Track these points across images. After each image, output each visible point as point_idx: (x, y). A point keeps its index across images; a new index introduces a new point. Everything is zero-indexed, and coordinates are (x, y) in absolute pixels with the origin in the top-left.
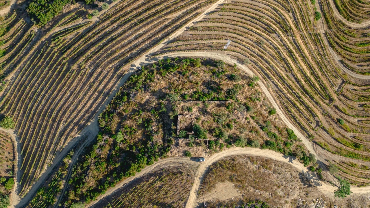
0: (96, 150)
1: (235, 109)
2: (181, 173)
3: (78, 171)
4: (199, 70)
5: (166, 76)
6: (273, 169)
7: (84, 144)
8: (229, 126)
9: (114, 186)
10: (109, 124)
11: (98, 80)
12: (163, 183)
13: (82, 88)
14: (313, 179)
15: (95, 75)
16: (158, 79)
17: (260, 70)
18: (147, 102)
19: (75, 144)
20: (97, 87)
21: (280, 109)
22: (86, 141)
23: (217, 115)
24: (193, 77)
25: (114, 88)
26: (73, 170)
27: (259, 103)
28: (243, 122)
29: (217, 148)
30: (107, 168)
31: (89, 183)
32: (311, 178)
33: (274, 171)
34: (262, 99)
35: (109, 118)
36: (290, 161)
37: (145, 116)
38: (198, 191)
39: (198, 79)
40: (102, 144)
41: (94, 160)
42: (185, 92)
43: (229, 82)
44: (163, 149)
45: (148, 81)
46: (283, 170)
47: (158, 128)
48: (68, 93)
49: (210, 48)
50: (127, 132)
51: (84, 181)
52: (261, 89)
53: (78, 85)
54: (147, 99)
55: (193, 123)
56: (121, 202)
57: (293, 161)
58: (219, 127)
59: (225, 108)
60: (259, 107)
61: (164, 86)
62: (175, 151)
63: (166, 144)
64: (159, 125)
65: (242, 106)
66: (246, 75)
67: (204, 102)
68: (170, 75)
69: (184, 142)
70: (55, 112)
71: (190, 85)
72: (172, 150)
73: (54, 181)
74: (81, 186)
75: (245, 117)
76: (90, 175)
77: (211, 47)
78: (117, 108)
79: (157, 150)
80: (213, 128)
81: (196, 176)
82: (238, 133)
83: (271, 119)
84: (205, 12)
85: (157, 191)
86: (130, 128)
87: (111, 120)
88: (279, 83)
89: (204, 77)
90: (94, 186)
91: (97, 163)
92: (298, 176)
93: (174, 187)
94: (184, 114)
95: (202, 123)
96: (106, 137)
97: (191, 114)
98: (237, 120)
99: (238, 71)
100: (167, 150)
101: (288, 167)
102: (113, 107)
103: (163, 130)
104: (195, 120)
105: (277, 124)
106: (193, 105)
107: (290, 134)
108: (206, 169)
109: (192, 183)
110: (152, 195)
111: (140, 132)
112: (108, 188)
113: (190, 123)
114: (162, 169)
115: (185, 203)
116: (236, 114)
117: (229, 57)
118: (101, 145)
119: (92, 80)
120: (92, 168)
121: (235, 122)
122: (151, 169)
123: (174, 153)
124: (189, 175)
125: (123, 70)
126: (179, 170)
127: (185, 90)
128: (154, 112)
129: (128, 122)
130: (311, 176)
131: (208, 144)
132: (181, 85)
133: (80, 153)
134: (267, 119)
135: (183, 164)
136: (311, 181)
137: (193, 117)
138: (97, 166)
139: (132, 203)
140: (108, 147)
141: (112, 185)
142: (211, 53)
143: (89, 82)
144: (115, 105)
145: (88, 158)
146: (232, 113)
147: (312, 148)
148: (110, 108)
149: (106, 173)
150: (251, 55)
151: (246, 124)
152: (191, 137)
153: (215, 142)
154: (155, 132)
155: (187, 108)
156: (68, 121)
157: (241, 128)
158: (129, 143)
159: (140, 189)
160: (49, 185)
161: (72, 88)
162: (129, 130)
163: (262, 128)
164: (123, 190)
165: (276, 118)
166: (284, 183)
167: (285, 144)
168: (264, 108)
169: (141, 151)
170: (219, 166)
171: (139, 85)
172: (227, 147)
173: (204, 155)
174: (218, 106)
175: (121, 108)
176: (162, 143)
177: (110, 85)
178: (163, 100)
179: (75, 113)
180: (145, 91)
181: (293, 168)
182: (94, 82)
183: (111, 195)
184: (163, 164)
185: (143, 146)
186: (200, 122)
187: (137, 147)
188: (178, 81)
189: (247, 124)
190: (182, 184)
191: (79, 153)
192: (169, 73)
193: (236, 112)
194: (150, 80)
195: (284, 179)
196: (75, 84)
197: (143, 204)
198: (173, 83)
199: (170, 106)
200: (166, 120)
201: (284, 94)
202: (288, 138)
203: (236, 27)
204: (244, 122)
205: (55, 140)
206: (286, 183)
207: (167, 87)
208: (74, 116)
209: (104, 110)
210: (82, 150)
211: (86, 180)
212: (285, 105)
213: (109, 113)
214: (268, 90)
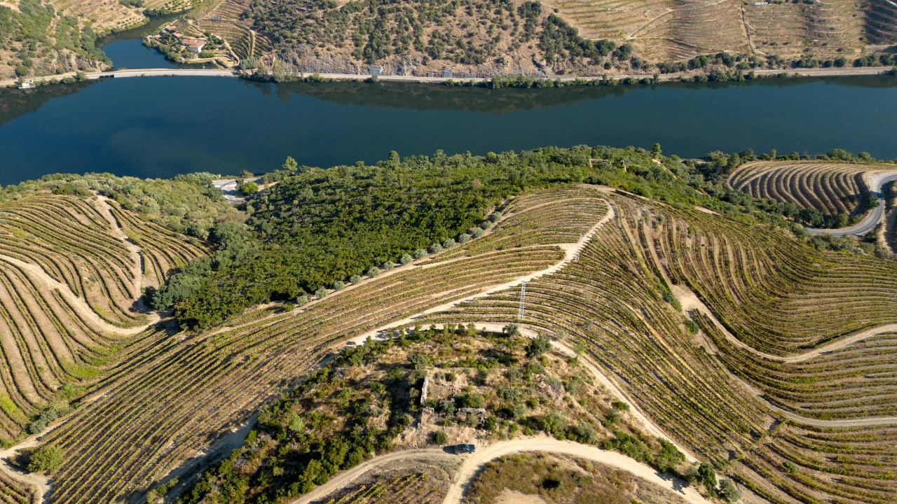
1: (541, 381)
4: (473, 339)
5: (410, 346)
7: (207, 467)
8: (529, 404)
12: (374, 499)
16: (395, 350)
21: (638, 409)
22: (215, 461)
24: (461, 345)
27: (590, 387)
28: (558, 402)
29: (504, 432)
33: (641, 497)
34: (597, 385)
36: (675, 487)
39: (471, 347)
40: (252, 449)
44: (386, 434)
45: (375, 354)
46: (662, 499)
47: (382, 407)
54: (367, 375)
55: (455, 395)
57: (684, 490)
60: (591, 392)
62: (410, 433)
63: (394, 428)
64: (385, 403)
66: (563, 353)
68: (419, 345)
69: (433, 420)
72: (405, 432)
75: (562, 396)
78: (303, 394)
79: (372, 439)
81: (453, 483)
83: (620, 416)
84: (489, 291)
87: (286, 412)
89: (482, 346)
96: (265, 437)
97: (452, 384)
100: (394, 435)
101: (673, 498)
102: (295, 394)
103: (390, 410)
104: (460, 391)
105: (634, 426)
106: (457, 373)
107: (668, 448)
108: (477, 468)
109: (443, 495)
111: (341, 419)
113: (450, 395)
114: (376, 476)
123: (408, 439)
125: (330, 349)
131: (483, 419)
135: (425, 462)
144: (300, 390)
146: (536, 387)
148: (290, 396)
151: (566, 407)
155: (446, 376)
165: (630, 418)
168: (603, 396)
172: (524, 432)
173: (474, 442)
175: (313, 391)
176: (384, 427)
180: (366, 364)
184: (382, 465)
185: (343, 437)
188: (432, 350)
189: (569, 407)
190: (420, 496)
192: (416, 343)
193: (543, 386)
200: (399, 395)
204: (562, 405)
213: (285, 402)
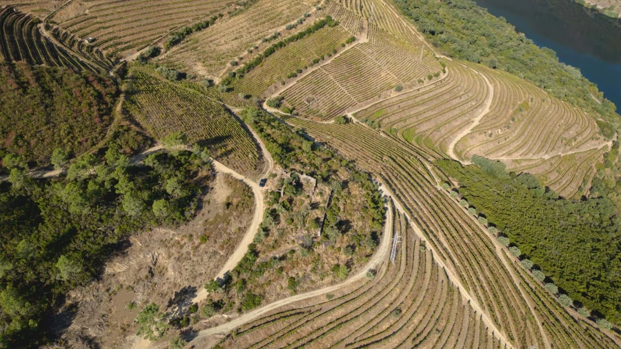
5: (364, 197)
6: (219, 251)
12: (250, 158)
14: (177, 312)
16: (361, 191)
18: (338, 175)
24: (357, 215)
31: (270, 130)
32: (180, 308)
33: (215, 253)
34: (313, 277)
37: (322, 169)
38: (230, 175)
39: (355, 218)
42: (341, 202)
43: (344, 245)
44: (285, 166)
55: (304, 191)
56: (244, 137)
61: (352, 192)
62: (280, 170)
63: (289, 168)
67: (325, 210)
68: (364, 200)
81: (246, 178)
82: (279, 226)
83: (282, 278)
84: (446, 268)
85: (244, 153)
89: (356, 224)
90: (266, 131)
92: (193, 285)
95: (301, 200)
97: (315, 194)
99: (358, 264)
100: (282, 166)
101: (212, 273)
104: (307, 195)
106: (324, 200)
108: (250, 186)
111: (308, 162)
115: (223, 163)
117: (380, 263)
122: (266, 157)
123: (277, 169)
126: (259, 170)
127: (344, 203)
129: (320, 161)
130: (183, 308)
132: (350, 202)
134: (284, 273)
136: (174, 308)
137: (311, 195)
159: (251, 147)
166: (195, 259)
167: (244, 283)
173: (265, 188)
180: (350, 178)
184: (269, 164)
186: (303, 199)
188: (356, 202)
192: (367, 200)
194: (361, 186)
195: (200, 260)
198: (354, 198)
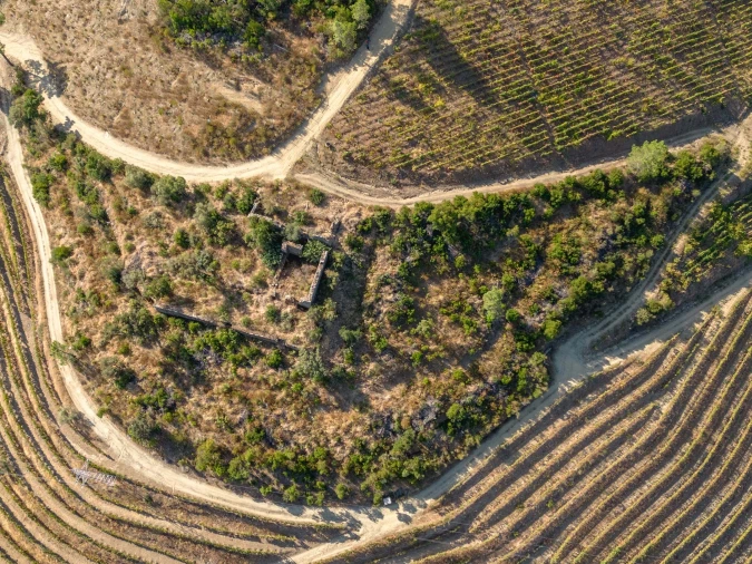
0: (569, 294)
1: (151, 279)
2: (349, 158)
3: (631, 259)
4: (211, 434)
5: (314, 445)
7: (606, 329)
8: (184, 242)
9: (537, 185)
10: (518, 357)
11: (526, 510)
12: (406, 151)
13: (585, 503)
15: (534, 531)
16: (340, 442)
17: (43, 386)
18: (391, 382)
19: (632, 341)
20: (537, 488)
21: (40, 261)
22: (597, 336)
23: (205, 277)
24: (235, 413)
25: (481, 463)
26: (647, 267)
27: (85, 285)
28: (145, 243)
29: (234, 189)
30: (548, 241)
31: (605, 218)
34: (73, 295)
35: (514, 372)
36: (70, 123)
37: (407, 339)
38: (321, 105)
39: (221, 403)
40: (549, 305)
41: (578, 270)
42: (273, 374)
43: (136, 366)
44: (380, 232)
45: (372, 446)
46: (97, 106)
47: (378, 291)
48: (631, 503)
49: (156, 497)
50: (469, 314)
51: (618, 228)
52: (64, 327)
53: (596, 521)
54: (390, 390)
55: (278, 274)
56: (526, 142)
57: (63, 121)
58: (212, 243)
59: (176, 291)
60: (88, 276)
61: (328, 417)
63: (368, 241)
64: (372, 299)
65: (129, 285)
66: (85, 378)
67: (228, 325)
68: (300, 442)
69: (318, 229)
70: (680, 458)
71: (251, 392)
72: (356, 219)
73: (707, 261)
74: (629, 216)
75: (134, 254)
76: (598, 235)
77: (153, 498)
78: (484, 393)
79: (397, 233)
80: (229, 246)
81: (314, 140)
82: (167, 215)
83: (73, 236)
85: (422, 136)
86: (457, 323)
87: (510, 363)
88: (12, 334)
89: (203, 403)
90: (594, 205)
91: (571, 259)
92: (70, 86)
93: (377, 132)
94: (293, 307)
95: (252, 267)
96: (532, 321)
97: (276, 302)
98: (156, 250)
99: (102, 394)
100: (370, 224)
102: (497, 402)
103: (367, 281)
104: (268, 281)
105: (63, 222)
106: (261, 324)
107: (43, 190)
108: (283, 150)
109: (329, 127)
110: (438, 130)
112: (554, 188)
113: (285, 277)
114: (397, 185)
115: (361, 87)
116: (153, 267)
117: (112, 451)
118: (553, 304)
119: (547, 519)
120: (590, 251)
121: (164, 246)
122: (427, 194)
123: (354, 211)
124: (331, 147)
125: (442, 514)
126: (351, 169)
127: (271, 381)
128: (378, 340)
129: (459, 341)
131: (256, 205)
132: (278, 398)
133: (621, 309)
134: (83, 238)
135: (339, 180)
137: (271, 291)
138: (575, 252)
139: (498, 130)
140: (535, 290)
141: (542, 189)
142: (158, 480)
143: (559, 511)
144: (489, 407)
145: (597, 280)
146: (162, 273)
147: (10, 147)
148: (505, 405)
149: (551, 227)
150: (49, 440)
151: (138, 234)
152: (292, 233)
153: (234, 206)
154: (388, 284)
155: (279, 321)
156: (641, 413)
157: (154, 228)
158: (472, 281)
159: (469, 156)
160: (721, 255)
161: (617, 514)
162: (464, 318)
163: (104, 217)
164: (517, 170)
165: (60, 237)
167: (65, 165)
168: (76, 270)
169: (441, 246)
170: (247, 147)
171: (400, 442)
172: (209, 189)
174: (190, 303)
175: (472, 388)
176: (378, 251)
177: (492, 480)
178: (344, 369)
179: (617, 430)
180: (390, 418)
181: (73, 104)
182: (543, 508)
183: (552, 170)
185: (433, 259)
186: (256, 273)
187: (451, 261)
188: (283, 415)
189: (135, 236)
190: (355, 133)
191: (625, 310)
192: (304, 453)
193: (152, 271)
194: (364, 448)
196: (605, 528)
197: (468, 118)
198: (299, 413)
199: (326, 343)
200: (351, 309)
201: (12, 301)
202: (54, 180)
203: (54, 547)
204: (141, 240)
205: (691, 371)
206: (105, 74)
207: (322, 410)
208: (622, 423)
209: (525, 402)
210: (614, 315)
211: (614, 228)
212: (23, 271)
213: (510, 388)
214: (46, 318)
